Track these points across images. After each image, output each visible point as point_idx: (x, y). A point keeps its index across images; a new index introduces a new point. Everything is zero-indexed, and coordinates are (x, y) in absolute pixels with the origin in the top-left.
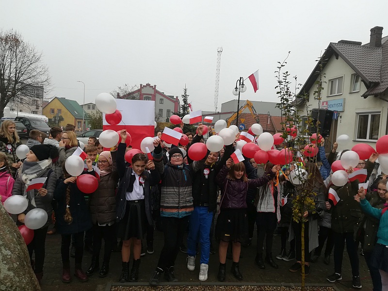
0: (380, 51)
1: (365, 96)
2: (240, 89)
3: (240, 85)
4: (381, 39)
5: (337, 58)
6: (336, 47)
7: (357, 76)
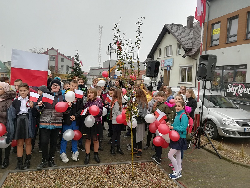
0: (192, 30)
1: (184, 57)
2: (110, 50)
3: (110, 48)
4: (193, 23)
5: (169, 34)
6: (168, 27)
7: (180, 45)
